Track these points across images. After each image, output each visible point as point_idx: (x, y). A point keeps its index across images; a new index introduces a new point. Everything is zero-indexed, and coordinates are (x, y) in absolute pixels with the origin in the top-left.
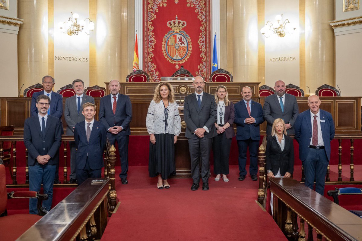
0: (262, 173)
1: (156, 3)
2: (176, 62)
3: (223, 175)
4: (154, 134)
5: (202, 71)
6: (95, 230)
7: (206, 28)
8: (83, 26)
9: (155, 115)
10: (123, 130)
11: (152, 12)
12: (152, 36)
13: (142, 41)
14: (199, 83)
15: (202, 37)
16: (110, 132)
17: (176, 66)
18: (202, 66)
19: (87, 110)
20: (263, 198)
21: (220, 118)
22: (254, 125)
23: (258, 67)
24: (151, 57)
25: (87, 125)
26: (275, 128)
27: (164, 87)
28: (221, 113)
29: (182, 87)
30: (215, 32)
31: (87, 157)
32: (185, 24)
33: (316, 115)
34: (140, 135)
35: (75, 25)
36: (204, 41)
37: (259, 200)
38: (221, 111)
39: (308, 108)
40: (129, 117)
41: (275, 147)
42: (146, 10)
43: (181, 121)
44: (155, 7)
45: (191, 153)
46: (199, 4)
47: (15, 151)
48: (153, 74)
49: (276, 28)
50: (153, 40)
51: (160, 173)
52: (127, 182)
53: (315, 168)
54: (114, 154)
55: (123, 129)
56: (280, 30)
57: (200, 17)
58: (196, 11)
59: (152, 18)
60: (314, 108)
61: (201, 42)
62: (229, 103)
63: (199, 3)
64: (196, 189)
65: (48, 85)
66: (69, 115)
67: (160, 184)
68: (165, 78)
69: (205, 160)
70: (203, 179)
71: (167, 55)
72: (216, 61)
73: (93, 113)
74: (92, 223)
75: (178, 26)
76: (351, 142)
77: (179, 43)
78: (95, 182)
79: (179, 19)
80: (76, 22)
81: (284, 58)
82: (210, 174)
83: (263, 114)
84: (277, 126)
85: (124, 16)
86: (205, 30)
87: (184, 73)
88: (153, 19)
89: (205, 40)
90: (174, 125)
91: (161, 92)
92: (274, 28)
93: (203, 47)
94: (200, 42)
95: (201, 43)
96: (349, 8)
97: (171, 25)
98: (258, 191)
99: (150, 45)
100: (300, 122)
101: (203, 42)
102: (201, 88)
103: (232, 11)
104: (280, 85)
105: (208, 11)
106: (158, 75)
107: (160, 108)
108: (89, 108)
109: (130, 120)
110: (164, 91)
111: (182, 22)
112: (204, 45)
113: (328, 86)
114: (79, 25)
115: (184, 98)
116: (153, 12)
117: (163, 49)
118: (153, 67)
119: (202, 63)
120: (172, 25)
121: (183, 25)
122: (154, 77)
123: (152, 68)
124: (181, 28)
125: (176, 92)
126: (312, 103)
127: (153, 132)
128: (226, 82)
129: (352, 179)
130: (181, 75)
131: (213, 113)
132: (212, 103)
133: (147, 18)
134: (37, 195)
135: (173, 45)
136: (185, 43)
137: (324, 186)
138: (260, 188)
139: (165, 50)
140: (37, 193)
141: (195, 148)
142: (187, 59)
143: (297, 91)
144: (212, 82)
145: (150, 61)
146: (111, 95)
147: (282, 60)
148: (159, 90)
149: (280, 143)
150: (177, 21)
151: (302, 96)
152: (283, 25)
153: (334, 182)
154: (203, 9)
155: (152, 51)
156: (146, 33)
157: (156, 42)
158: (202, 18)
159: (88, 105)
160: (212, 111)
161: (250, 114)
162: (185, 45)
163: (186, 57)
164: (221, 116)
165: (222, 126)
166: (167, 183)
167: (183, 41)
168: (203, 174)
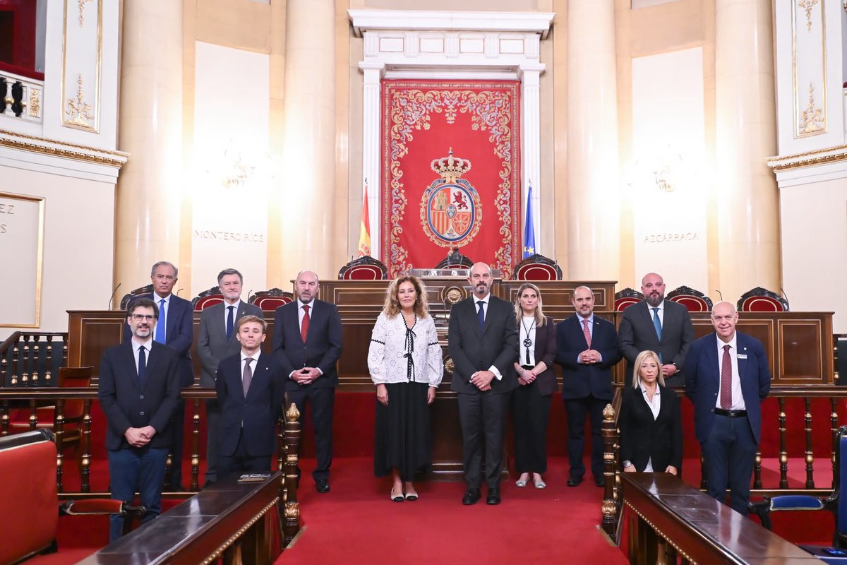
0: (611, 465)
1: (408, 122)
2: (449, 243)
3: (534, 474)
4: (386, 384)
5: (503, 264)
7: (511, 173)
8: (253, 168)
9: (386, 343)
10: (321, 376)
11: (399, 141)
12: (400, 191)
13: (377, 200)
14: (481, 276)
15: (504, 192)
16: (294, 380)
17: (448, 252)
18: (503, 252)
19: (247, 330)
20: (613, 520)
21: (527, 353)
22: (600, 368)
24: (396, 234)
25: (245, 361)
26: (641, 372)
27: (406, 286)
28: (527, 342)
29: (453, 289)
30: (530, 182)
31: (242, 429)
32: (467, 166)
33: (729, 344)
35: (238, 165)
36: (508, 201)
37: (604, 524)
38: (528, 337)
39: (713, 329)
40: (335, 349)
41: (639, 411)
42: (387, 138)
44: (407, 132)
46: (498, 125)
47: (88, 420)
48: (401, 269)
49: (655, 173)
50: (401, 199)
52: (330, 488)
53: (729, 459)
55: (322, 373)
56: (665, 176)
57: (499, 151)
58: (491, 139)
59: (399, 154)
60: (722, 328)
61: (501, 202)
62: (544, 319)
63: (496, 123)
64: (473, 501)
65: (164, 282)
66: (207, 345)
67: (397, 492)
68: (416, 272)
69: (494, 438)
70: (488, 480)
71: (430, 229)
72: (532, 240)
73: (260, 337)
75: (453, 170)
76: (806, 404)
77: (454, 204)
78: (245, 478)
79: (454, 156)
80: (240, 160)
81: (673, 235)
84: (644, 367)
85: (342, 149)
86: (510, 177)
87: (459, 262)
88: (402, 155)
89: (510, 199)
90: (427, 366)
91: (401, 296)
92: (652, 172)
93: (506, 214)
94: (499, 202)
95: (501, 205)
96: (807, 130)
97: (439, 167)
98: (602, 504)
99: (395, 209)
101: (505, 202)
102: (485, 287)
103: (566, 139)
104: (651, 282)
105: (515, 139)
107: (398, 328)
108: (252, 325)
109: (337, 354)
110: (407, 294)
111: (461, 162)
112: (509, 210)
113: (763, 291)
114: (245, 166)
116: (402, 142)
117: (422, 217)
118: (401, 254)
119: (505, 247)
121: (463, 168)
123: (399, 257)
124: (460, 174)
125: (440, 301)
126: (719, 317)
127: (383, 380)
128: (549, 280)
129: (810, 484)
131: (511, 339)
132: (508, 318)
133: (388, 152)
134: (123, 508)
135: (443, 209)
136: (469, 204)
138: (605, 498)
139: (426, 220)
140: (124, 504)
141: (471, 413)
142: (473, 238)
143: (699, 302)
145: (394, 243)
146: (299, 301)
147: (670, 239)
148: (397, 292)
149: (651, 401)
150: (451, 159)
152: (671, 167)
154: (506, 135)
155: (400, 222)
156: (387, 184)
157: (407, 202)
158: (504, 154)
159: (250, 320)
160: (508, 333)
161: (589, 344)
162: (467, 208)
163: (470, 235)
164: (527, 347)
165: (530, 368)
166: (412, 489)
167: (463, 200)
168: (489, 471)
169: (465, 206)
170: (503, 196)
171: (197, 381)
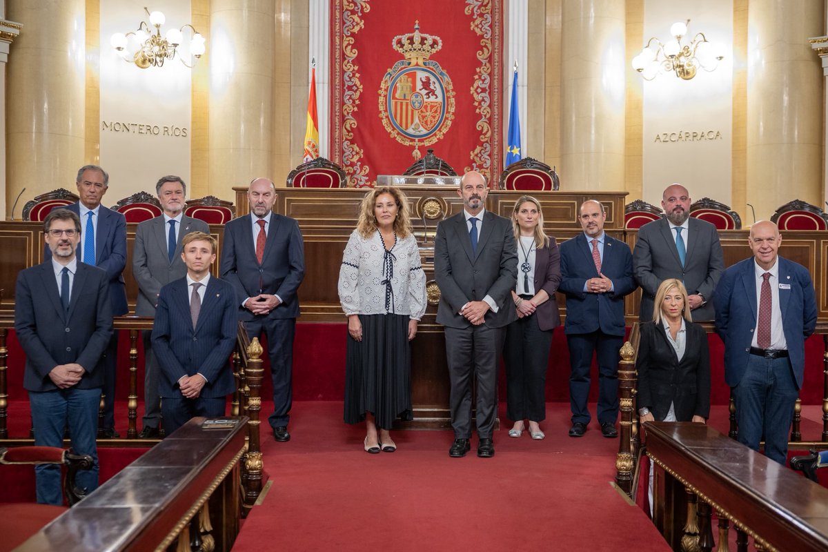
0: (628, 413)
2: (414, 140)
3: (530, 422)
4: (359, 316)
5: (481, 167)
6: (209, 544)
7: (491, 54)
8: (175, 45)
9: (360, 267)
10: (280, 305)
11: (353, 12)
12: (354, 75)
13: (326, 86)
14: (475, 187)
15: (483, 78)
16: (247, 310)
17: (414, 153)
18: (480, 153)
19: (193, 250)
20: (629, 476)
21: (525, 279)
22: (610, 298)
23: (625, 156)
24: (349, 129)
25: (192, 287)
26: (663, 304)
27: (385, 199)
28: (526, 267)
29: (430, 200)
30: (516, 66)
32: (437, 45)
33: (770, 271)
34: (322, 322)
35: (156, 40)
36: (487, 88)
37: (619, 480)
38: (526, 260)
40: (297, 272)
41: (660, 350)
42: (338, 7)
43: (428, 285)
44: (363, 1)
45: (452, 362)
48: (355, 172)
49: (672, 56)
50: (355, 85)
51: (372, 414)
52: (289, 436)
53: (765, 406)
54: (259, 360)
55: (281, 301)
56: (683, 60)
57: (477, 26)
58: (467, 11)
59: (353, 28)
60: (763, 253)
61: (479, 90)
62: (545, 240)
64: (463, 453)
65: (92, 190)
66: (145, 265)
67: (371, 441)
68: (386, 178)
69: (487, 380)
70: (479, 429)
71: (390, 123)
72: (517, 140)
73: (208, 258)
74: (203, 524)
75: (420, 50)
77: (422, 92)
78: (212, 424)
79: (421, 31)
80: (159, 34)
81: (691, 133)
82: (498, 420)
83: (632, 269)
84: (667, 298)
85: (283, 21)
86: (490, 59)
87: (435, 166)
88: (356, 30)
89: (490, 87)
90: (408, 294)
91: (379, 211)
92: (668, 55)
93: (485, 105)
94: (476, 90)
95: (478, 94)
97: (402, 46)
98: (617, 458)
99: (348, 97)
100: (729, 289)
101: (484, 90)
102: (479, 200)
103: (561, 11)
104: (675, 196)
105: (497, 10)
106: (367, 175)
107: (374, 249)
108: (199, 244)
109: (298, 280)
110: (385, 208)
111: (430, 39)
112: (488, 100)
113: (802, 204)
114: (166, 42)
115: (435, 228)
116: (357, 12)
117: (381, 108)
118: (354, 154)
119: (482, 146)
120: (404, 45)
121: (432, 46)
122: (357, 179)
123: (353, 156)
124: (429, 54)
125: (415, 215)
126: (760, 240)
127: (356, 311)
128: (543, 191)
130: (427, 172)
131: (509, 264)
132: (506, 237)
133: (340, 26)
134: (66, 458)
135: (406, 98)
136: (438, 92)
137: (786, 451)
138: (621, 451)
139: (386, 111)
140: (66, 453)
141: (461, 351)
142: (443, 134)
143: (724, 218)
144: (506, 191)
145: (346, 140)
146: (253, 216)
147: (688, 139)
148: (374, 206)
149: (675, 339)
150: (417, 36)
151: (737, 228)
152: (692, 48)
153: (812, 444)
154: (486, 6)
155: (354, 114)
156: (337, 67)
157: (363, 89)
158: (483, 30)
159: (197, 238)
160: (507, 257)
161: (599, 269)
162: (437, 97)
163: (440, 130)
164: (526, 273)
165: (529, 297)
166: (389, 439)
167: (432, 87)
168: (480, 419)
169: (434, 94)
170: (481, 82)
171: (133, 309)
